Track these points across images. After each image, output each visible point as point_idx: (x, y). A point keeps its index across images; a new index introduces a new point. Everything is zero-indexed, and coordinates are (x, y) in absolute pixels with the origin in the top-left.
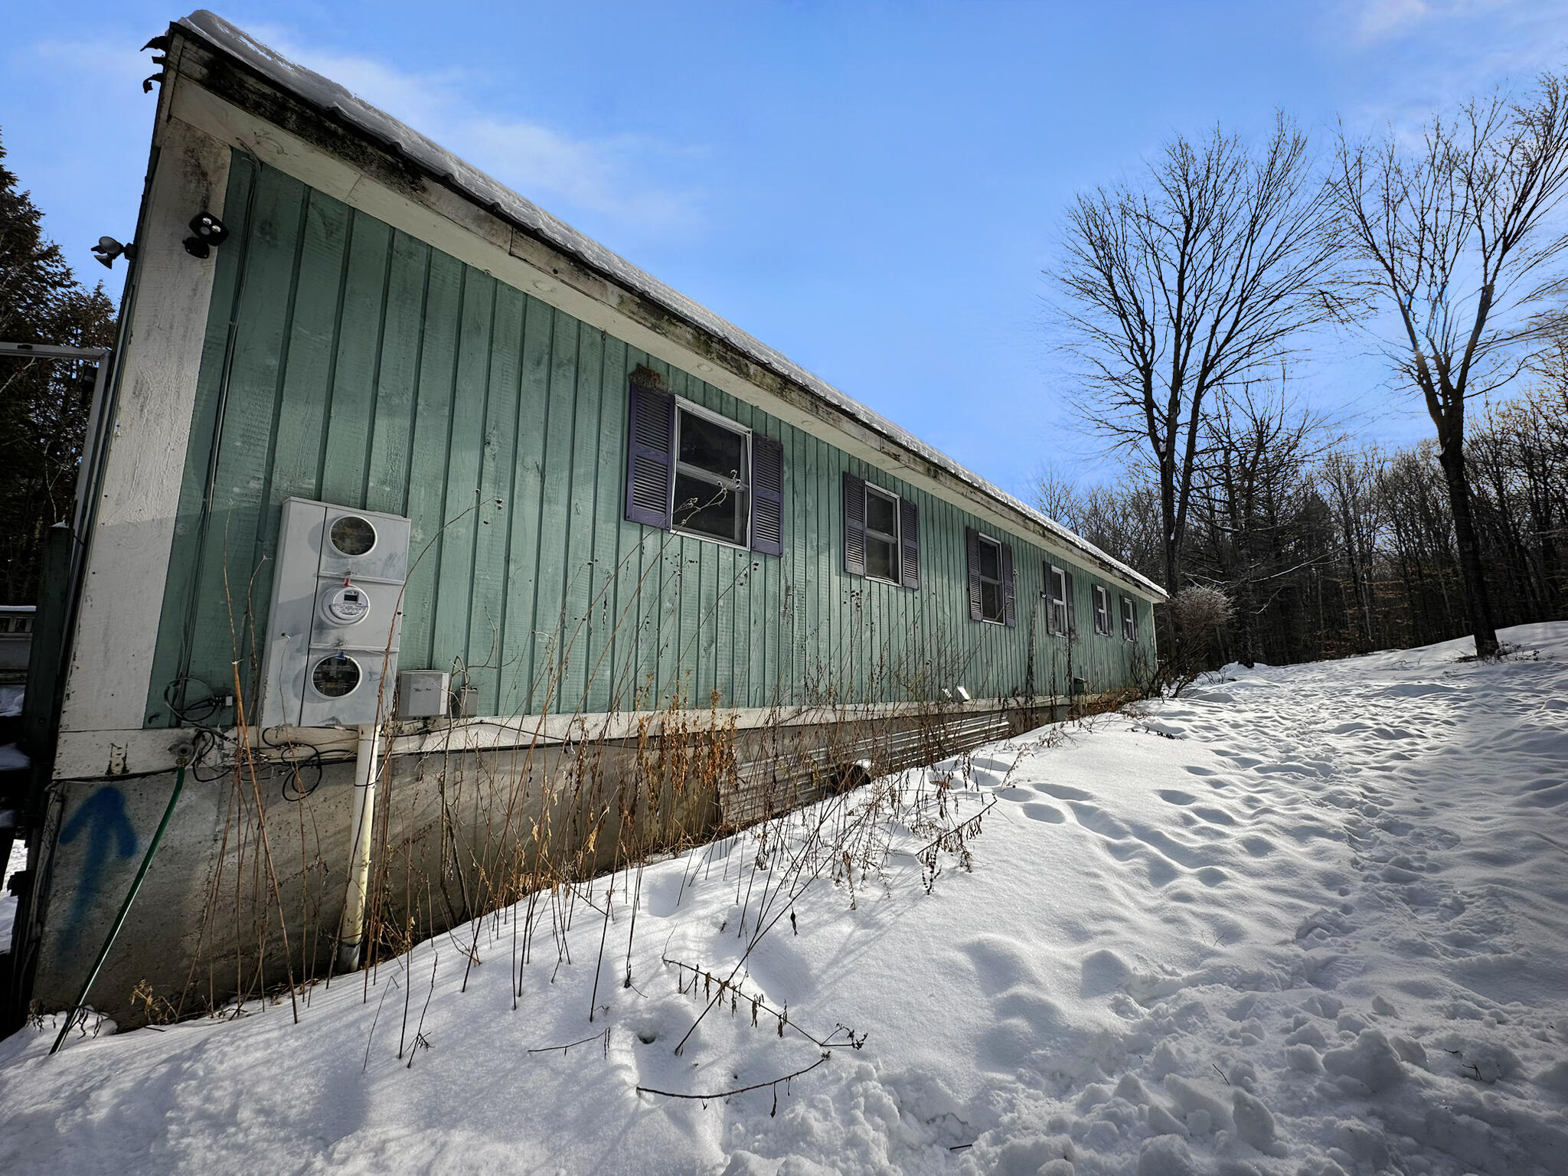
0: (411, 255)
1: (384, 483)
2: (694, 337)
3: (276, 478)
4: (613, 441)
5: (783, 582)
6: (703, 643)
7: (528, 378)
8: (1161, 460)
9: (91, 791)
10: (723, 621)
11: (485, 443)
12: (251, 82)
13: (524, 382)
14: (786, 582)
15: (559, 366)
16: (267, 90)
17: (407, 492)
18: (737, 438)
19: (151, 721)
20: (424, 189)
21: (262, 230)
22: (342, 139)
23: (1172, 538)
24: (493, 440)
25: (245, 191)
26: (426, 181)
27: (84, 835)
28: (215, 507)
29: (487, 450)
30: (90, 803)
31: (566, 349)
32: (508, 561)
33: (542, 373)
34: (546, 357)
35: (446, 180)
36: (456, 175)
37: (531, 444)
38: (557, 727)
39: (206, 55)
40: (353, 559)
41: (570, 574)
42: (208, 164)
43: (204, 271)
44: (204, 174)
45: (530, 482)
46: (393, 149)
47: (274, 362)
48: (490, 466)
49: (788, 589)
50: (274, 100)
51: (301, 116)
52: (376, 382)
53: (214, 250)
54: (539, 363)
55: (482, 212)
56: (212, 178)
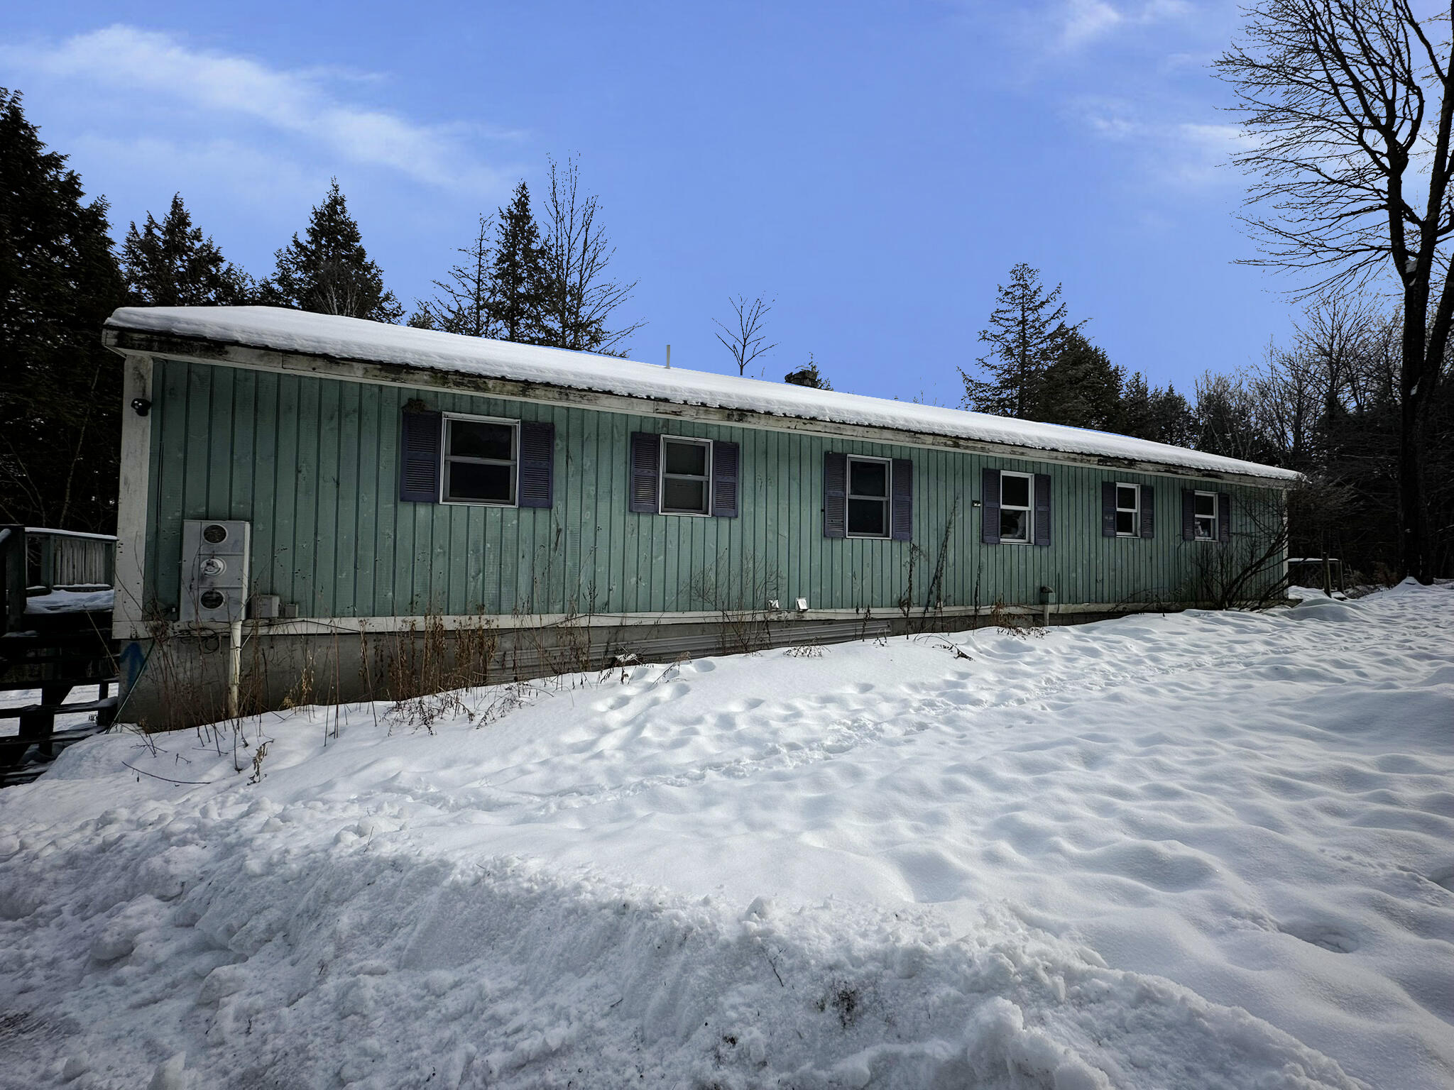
0: (246, 380)
1: (240, 503)
2: (431, 377)
3: (186, 510)
4: (390, 454)
5: (554, 526)
6: (472, 572)
7: (325, 427)
8: (1406, 285)
9: (128, 644)
10: (491, 557)
11: (298, 471)
12: (136, 336)
13: (323, 432)
14: (558, 525)
15: (346, 416)
16: (143, 336)
17: (253, 505)
18: (508, 429)
19: (144, 619)
20: (227, 353)
21: (170, 394)
22: (180, 344)
23: (1414, 392)
24: (304, 470)
25: (161, 378)
26: (227, 348)
27: (128, 660)
28: (162, 527)
29: (300, 475)
30: (128, 648)
31: (351, 404)
32: (316, 534)
33: (335, 423)
34: (337, 413)
35: (236, 343)
36: (240, 339)
37: (330, 468)
38: (352, 624)
39: (115, 333)
40: (216, 545)
41: (360, 538)
42: (143, 371)
43: (147, 421)
44: (142, 377)
45: (328, 488)
46: (204, 339)
47: (181, 455)
48: (302, 483)
49: (559, 531)
50: (147, 340)
51: (160, 342)
52: (232, 453)
53: (150, 411)
54: (332, 418)
55: (263, 352)
56: (146, 377)
